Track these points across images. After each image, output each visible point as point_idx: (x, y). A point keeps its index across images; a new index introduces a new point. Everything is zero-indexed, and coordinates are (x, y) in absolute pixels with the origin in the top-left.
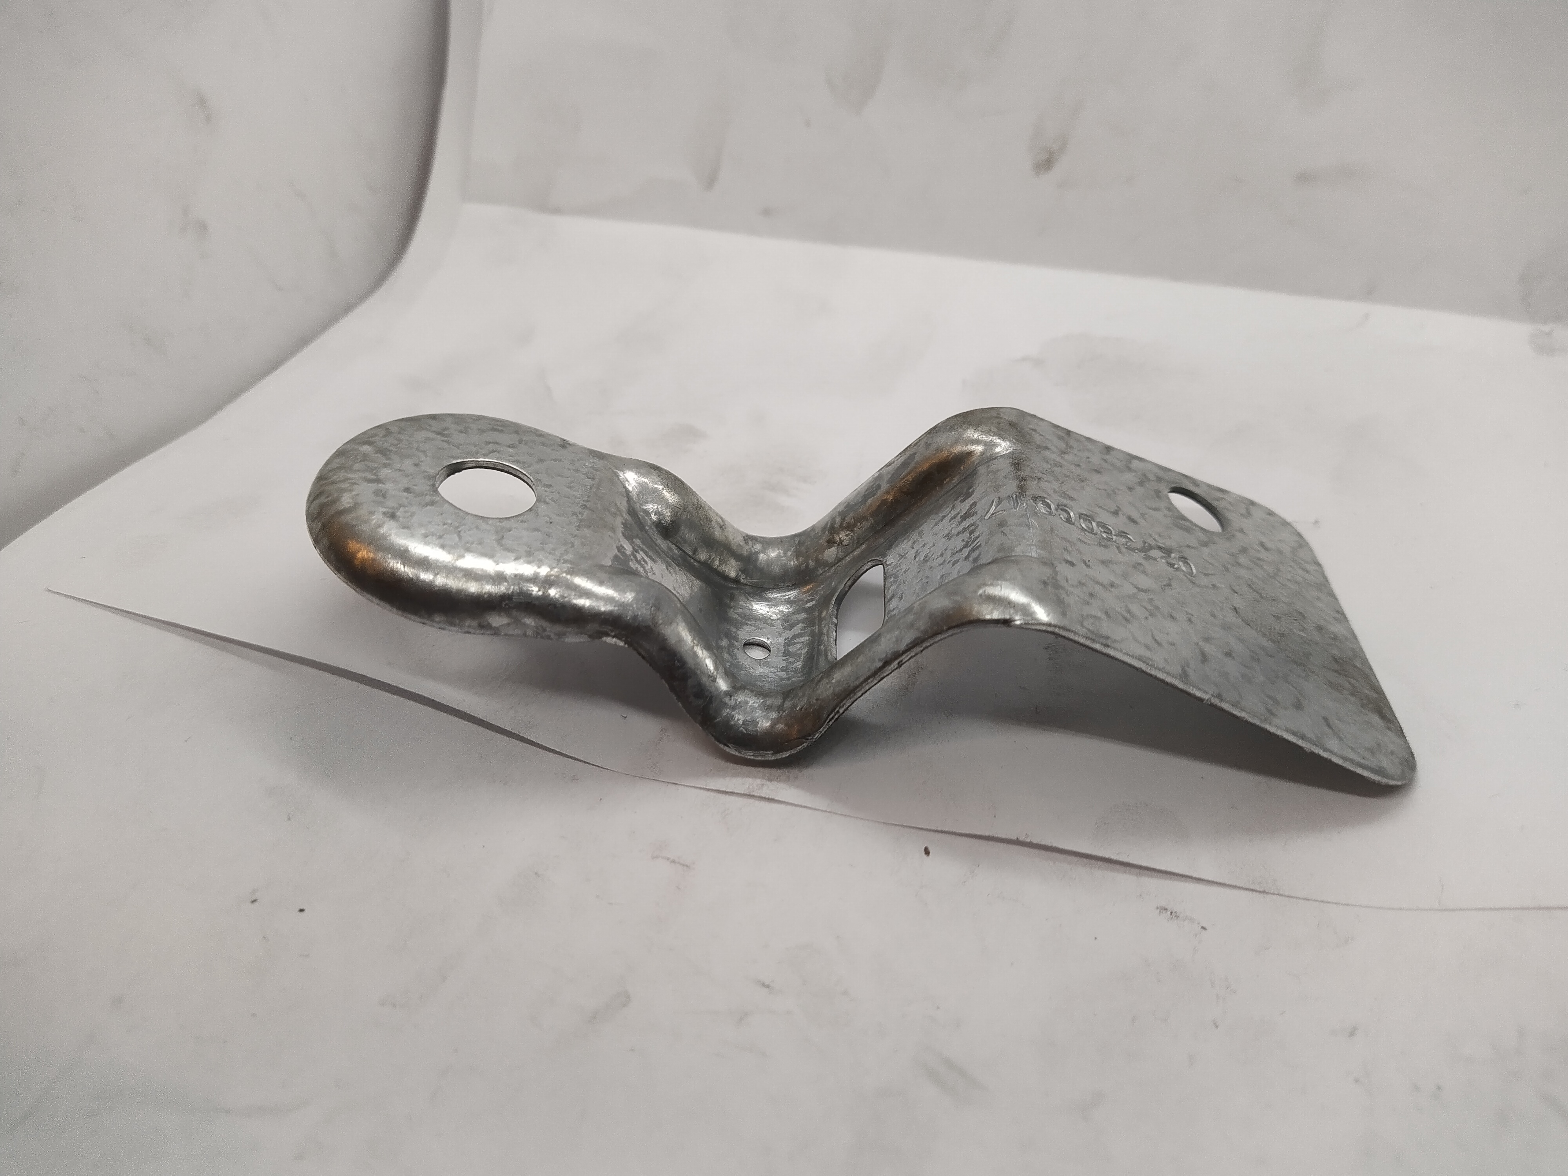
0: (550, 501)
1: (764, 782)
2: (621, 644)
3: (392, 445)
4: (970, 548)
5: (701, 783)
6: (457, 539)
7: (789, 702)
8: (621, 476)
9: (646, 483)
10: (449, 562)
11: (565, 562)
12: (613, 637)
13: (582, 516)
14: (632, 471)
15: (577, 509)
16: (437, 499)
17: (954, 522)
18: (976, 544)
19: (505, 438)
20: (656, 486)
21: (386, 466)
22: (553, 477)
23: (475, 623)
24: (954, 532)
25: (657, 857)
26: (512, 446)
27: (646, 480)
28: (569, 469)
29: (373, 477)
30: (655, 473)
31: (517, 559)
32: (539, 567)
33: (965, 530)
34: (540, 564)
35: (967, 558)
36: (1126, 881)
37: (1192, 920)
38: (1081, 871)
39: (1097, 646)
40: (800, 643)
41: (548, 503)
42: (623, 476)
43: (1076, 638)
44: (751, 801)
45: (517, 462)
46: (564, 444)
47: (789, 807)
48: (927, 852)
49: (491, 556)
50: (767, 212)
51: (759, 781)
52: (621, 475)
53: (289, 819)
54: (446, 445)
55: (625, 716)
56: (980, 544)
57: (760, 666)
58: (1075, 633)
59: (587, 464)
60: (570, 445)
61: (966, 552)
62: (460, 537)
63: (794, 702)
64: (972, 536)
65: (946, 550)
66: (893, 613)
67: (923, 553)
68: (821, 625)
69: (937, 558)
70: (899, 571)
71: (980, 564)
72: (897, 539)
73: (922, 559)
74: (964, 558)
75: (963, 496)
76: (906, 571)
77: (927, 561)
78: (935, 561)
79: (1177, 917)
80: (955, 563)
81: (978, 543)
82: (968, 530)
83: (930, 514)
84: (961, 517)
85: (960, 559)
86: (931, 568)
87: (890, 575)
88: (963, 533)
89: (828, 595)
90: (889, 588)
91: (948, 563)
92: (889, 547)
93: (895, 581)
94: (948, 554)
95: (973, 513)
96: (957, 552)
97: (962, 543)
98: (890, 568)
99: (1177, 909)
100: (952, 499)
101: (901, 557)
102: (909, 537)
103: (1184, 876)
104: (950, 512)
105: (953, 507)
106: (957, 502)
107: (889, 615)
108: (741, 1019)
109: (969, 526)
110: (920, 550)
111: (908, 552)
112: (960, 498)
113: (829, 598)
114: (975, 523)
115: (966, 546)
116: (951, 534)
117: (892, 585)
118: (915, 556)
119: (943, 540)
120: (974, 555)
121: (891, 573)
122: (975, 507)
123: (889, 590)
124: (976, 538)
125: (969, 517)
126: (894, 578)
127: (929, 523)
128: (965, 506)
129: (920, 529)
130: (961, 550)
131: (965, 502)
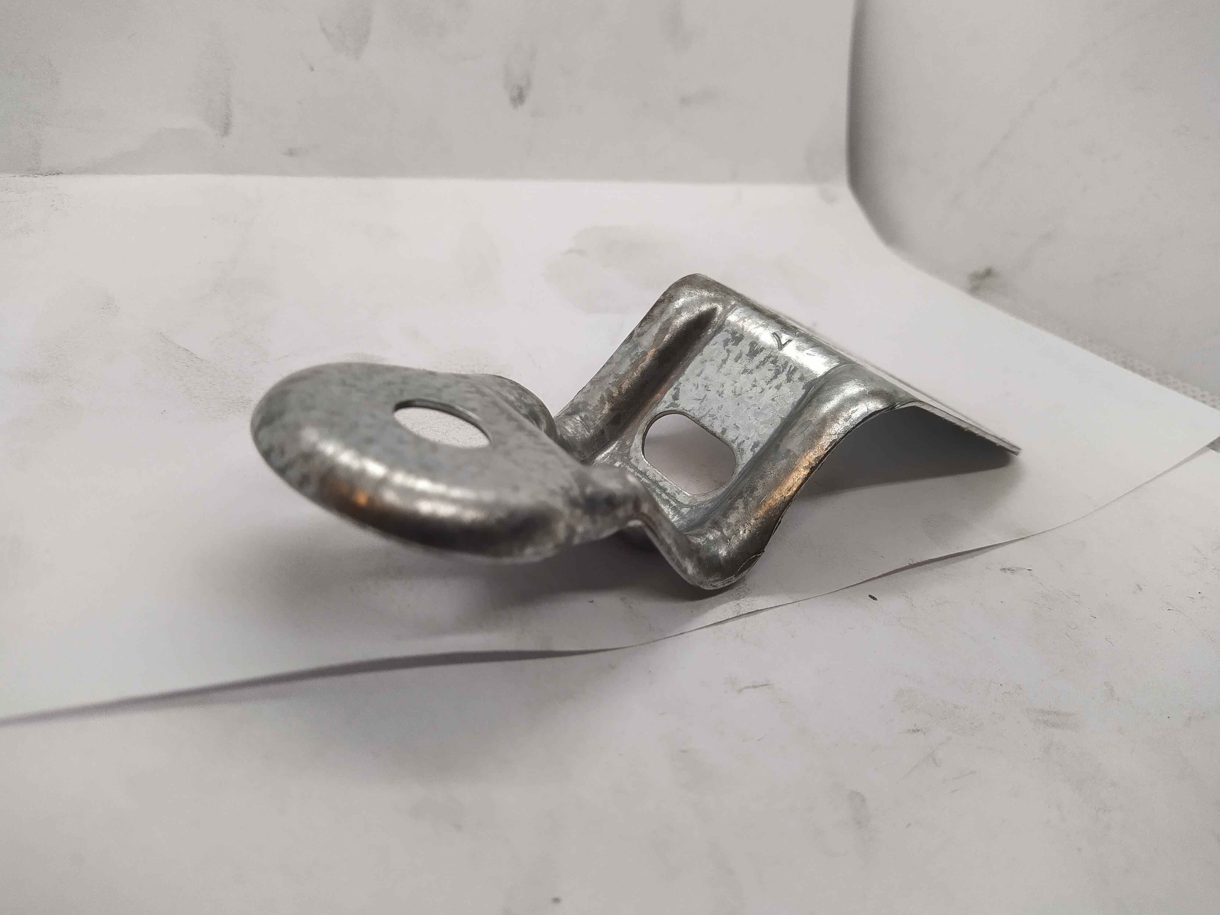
1: (739, 600)
4: (785, 372)
7: (727, 531)
17: (743, 361)
18: (790, 369)
24: (751, 366)
25: (741, 690)
33: (763, 363)
35: (789, 380)
36: (971, 563)
47: (770, 611)
48: (874, 598)
56: (794, 368)
61: (783, 377)
63: (732, 529)
64: (778, 364)
65: (755, 381)
66: (739, 441)
67: (728, 391)
68: (648, 476)
69: (751, 390)
70: (710, 411)
71: (812, 380)
72: (679, 389)
73: (732, 395)
74: (786, 381)
75: (732, 341)
76: (720, 408)
77: (739, 395)
78: (750, 392)
79: (1013, 570)
80: (778, 387)
81: (791, 367)
82: (768, 362)
83: (703, 362)
84: (747, 355)
85: (782, 383)
86: (751, 398)
87: (702, 417)
88: (763, 365)
89: (629, 453)
90: (712, 425)
91: (770, 389)
92: (675, 397)
93: (713, 419)
94: (762, 383)
95: (761, 349)
96: (772, 379)
97: (770, 372)
98: (695, 412)
99: (1008, 566)
100: (720, 346)
101: (700, 401)
102: (694, 385)
103: (991, 546)
104: (728, 355)
105: (728, 351)
106: (730, 346)
107: (736, 443)
108: (934, 760)
109: (765, 359)
110: (721, 390)
111: (706, 395)
112: (729, 343)
113: (632, 454)
114: (771, 356)
115: (777, 373)
116: (749, 370)
117: (713, 422)
118: (719, 395)
119: (744, 375)
120: (796, 376)
121: (701, 415)
122: (757, 344)
123: (713, 427)
124: (784, 364)
125: (758, 353)
126: (709, 417)
127: (710, 369)
128: (744, 347)
129: (703, 375)
130: (775, 377)
131: (739, 344)
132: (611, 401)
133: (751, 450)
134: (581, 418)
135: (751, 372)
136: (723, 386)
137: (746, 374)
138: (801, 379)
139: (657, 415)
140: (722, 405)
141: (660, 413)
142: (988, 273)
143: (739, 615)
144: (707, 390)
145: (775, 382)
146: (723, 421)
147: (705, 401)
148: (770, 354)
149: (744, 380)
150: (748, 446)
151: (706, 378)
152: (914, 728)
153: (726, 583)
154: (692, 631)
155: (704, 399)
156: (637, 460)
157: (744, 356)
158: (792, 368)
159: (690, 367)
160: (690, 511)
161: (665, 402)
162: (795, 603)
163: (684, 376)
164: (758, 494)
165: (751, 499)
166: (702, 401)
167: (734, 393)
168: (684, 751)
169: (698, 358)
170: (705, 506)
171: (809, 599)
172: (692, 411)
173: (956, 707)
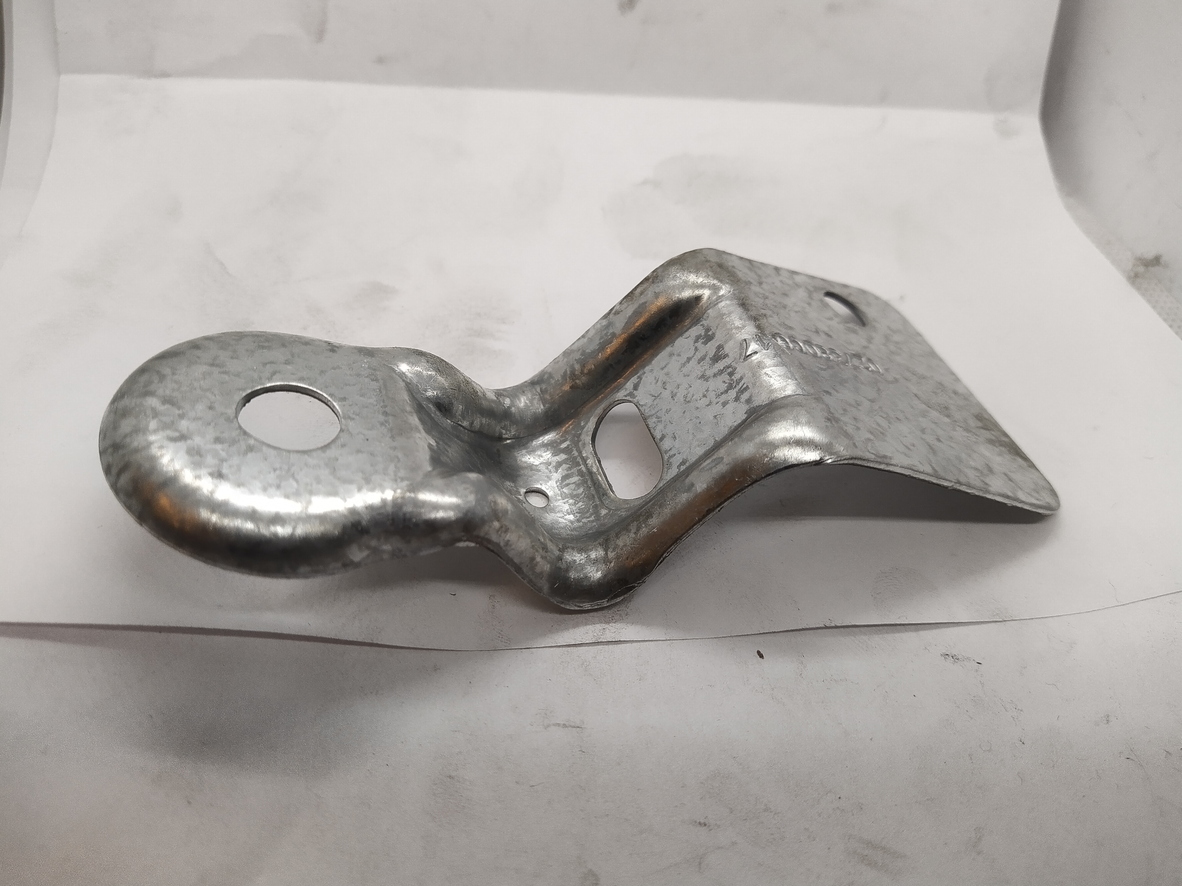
0: (354, 416)
1: (604, 626)
2: (472, 545)
3: (173, 390)
4: (737, 389)
5: (550, 641)
6: (295, 484)
7: (612, 552)
8: (396, 371)
9: (420, 372)
10: (302, 512)
11: (402, 479)
12: (465, 541)
13: (389, 425)
14: (403, 362)
15: (382, 418)
16: (252, 442)
17: (705, 364)
18: (742, 386)
19: (278, 354)
20: (430, 373)
21: (182, 417)
22: (342, 388)
23: (339, 565)
24: (710, 373)
25: (549, 726)
26: (287, 362)
27: (419, 369)
28: (350, 375)
29: (177, 434)
30: (423, 360)
31: (360, 489)
32: (383, 492)
33: (721, 372)
34: (383, 489)
35: (737, 399)
36: (909, 638)
37: (968, 659)
38: (877, 640)
39: (882, 467)
40: (572, 484)
41: (353, 419)
42: (398, 370)
43: (869, 465)
44: (600, 647)
45: (301, 379)
46: (333, 348)
47: (634, 644)
48: (761, 656)
49: (334, 493)
50: (380, 60)
51: (599, 627)
52: (396, 369)
53: (189, 803)
54: (226, 377)
55: (454, 594)
56: (747, 386)
57: (548, 513)
58: (868, 460)
59: (363, 365)
60: (338, 347)
61: (733, 393)
62: (297, 481)
63: (617, 552)
64: (733, 377)
65: (707, 391)
66: (671, 453)
67: (681, 394)
68: (587, 464)
69: (700, 399)
70: (658, 411)
71: (756, 406)
72: (641, 379)
73: (682, 400)
74: (734, 400)
75: (703, 339)
76: (668, 411)
77: (689, 402)
78: (698, 401)
79: (958, 659)
80: (724, 404)
81: (744, 384)
82: (725, 372)
83: (671, 355)
84: (711, 359)
85: (730, 400)
86: (697, 409)
87: (650, 416)
88: (720, 375)
89: (580, 434)
90: (655, 428)
91: (716, 404)
92: (636, 387)
93: (659, 421)
94: (712, 395)
95: (724, 356)
96: (722, 393)
97: (724, 384)
98: (646, 409)
99: (954, 652)
100: (691, 341)
101: (654, 398)
102: (655, 378)
103: (946, 623)
104: (695, 354)
105: (696, 349)
106: (699, 344)
107: (668, 455)
108: (700, 864)
109: (724, 368)
110: (675, 391)
111: (661, 393)
112: (700, 340)
113: (583, 437)
114: (731, 366)
115: (730, 387)
116: (706, 376)
117: (657, 425)
118: (672, 397)
119: (699, 381)
120: (745, 396)
121: (650, 413)
122: (723, 349)
123: (655, 430)
124: (739, 380)
125: (720, 359)
126: (656, 418)
127: (674, 364)
128: (711, 348)
129: (666, 370)
130: (726, 392)
131: (708, 344)
132: (573, 379)
133: (678, 466)
134: (541, 390)
135: (707, 380)
136: (678, 388)
137: (703, 380)
138: (749, 401)
139: (615, 401)
140: (670, 409)
141: (618, 400)
142: (1156, 261)
143: (596, 641)
144: (664, 388)
145: (724, 398)
146: (665, 427)
147: (658, 400)
148: (730, 364)
149: (699, 386)
150: (677, 460)
151: (667, 374)
152: (702, 821)
153: (594, 606)
154: (539, 648)
155: (658, 396)
156: (584, 444)
157: (707, 359)
158: (745, 386)
159: (659, 357)
160: (607, 513)
161: (626, 389)
162: (669, 641)
163: (650, 366)
164: (651, 522)
165: (644, 526)
166: (656, 397)
167: (684, 399)
168: (450, 777)
169: (669, 349)
170: (620, 513)
171: (687, 639)
172: (644, 407)
173: (767, 810)
